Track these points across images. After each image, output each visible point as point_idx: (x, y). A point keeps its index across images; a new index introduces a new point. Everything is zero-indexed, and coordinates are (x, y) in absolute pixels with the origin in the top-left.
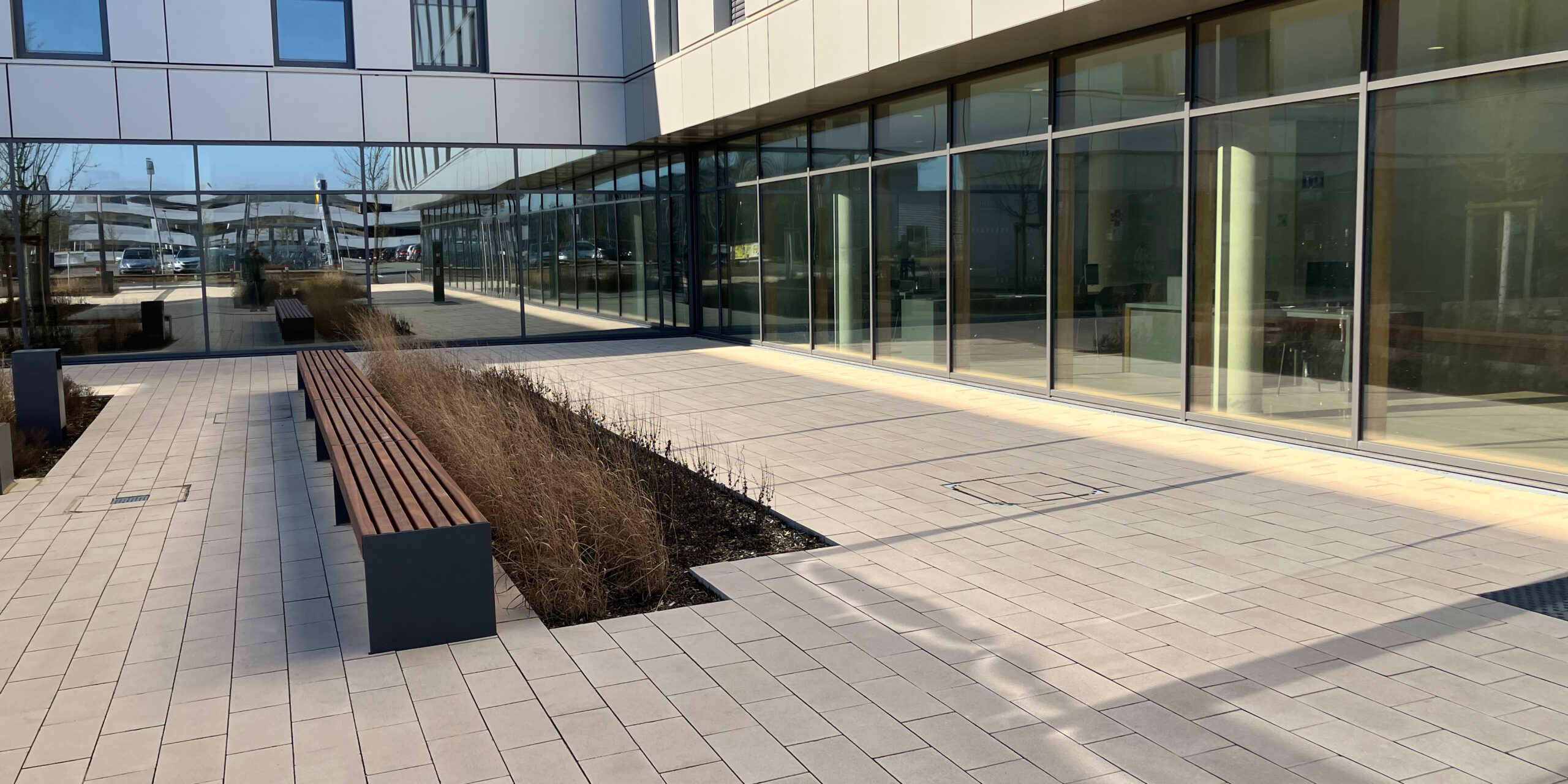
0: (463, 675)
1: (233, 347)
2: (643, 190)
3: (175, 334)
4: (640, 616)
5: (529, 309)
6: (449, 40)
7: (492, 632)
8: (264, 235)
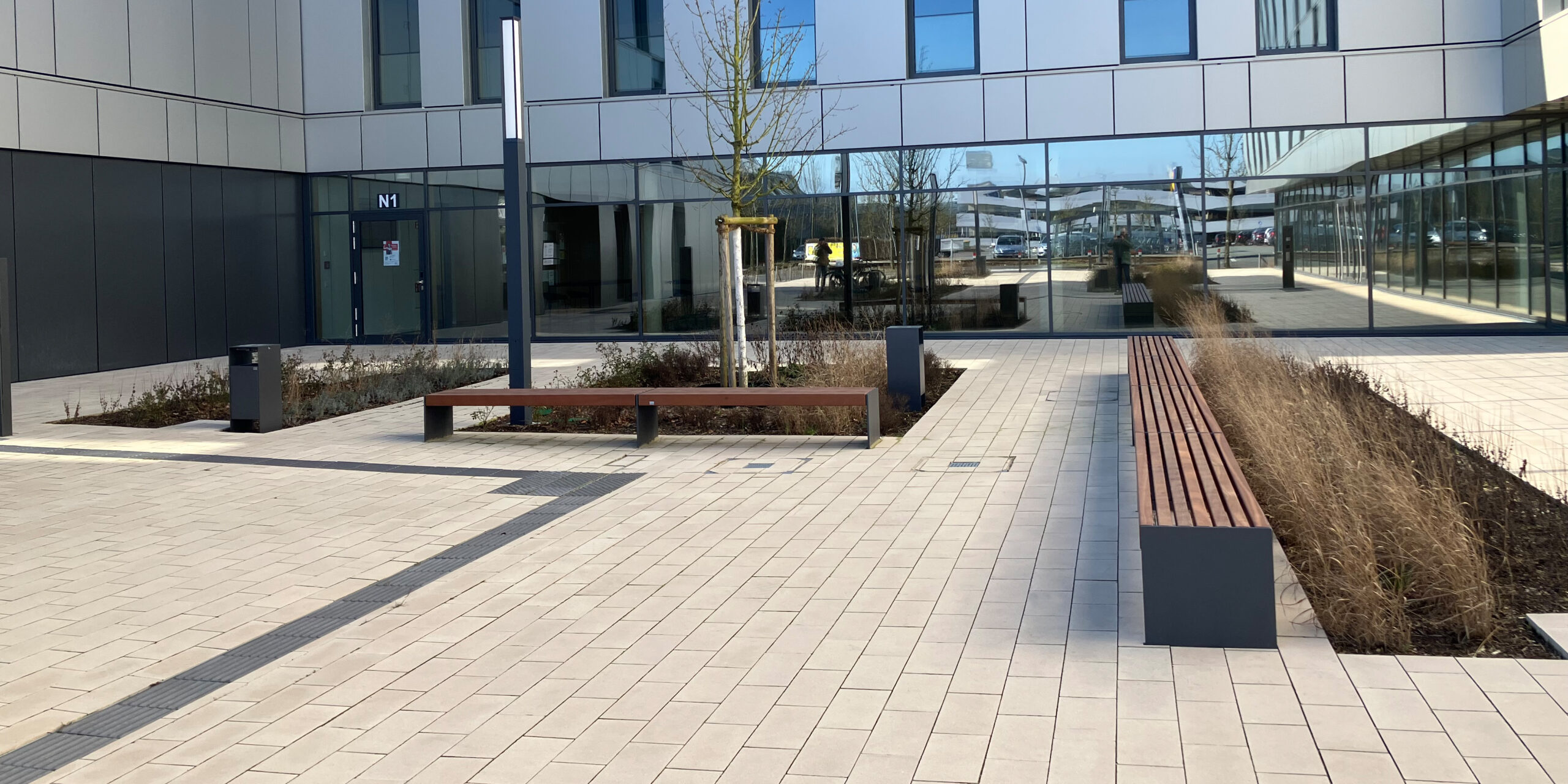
0: (1233, 683)
1: (1077, 329)
2: (1528, 165)
3: (1029, 315)
4: (1450, 659)
5: (1379, 296)
6: (1305, 18)
7: (1274, 646)
8: (1122, 220)
